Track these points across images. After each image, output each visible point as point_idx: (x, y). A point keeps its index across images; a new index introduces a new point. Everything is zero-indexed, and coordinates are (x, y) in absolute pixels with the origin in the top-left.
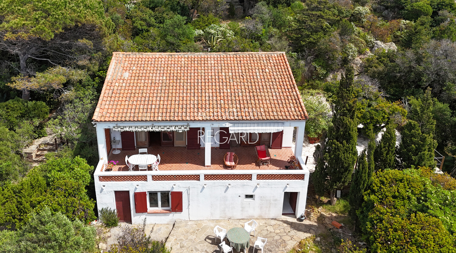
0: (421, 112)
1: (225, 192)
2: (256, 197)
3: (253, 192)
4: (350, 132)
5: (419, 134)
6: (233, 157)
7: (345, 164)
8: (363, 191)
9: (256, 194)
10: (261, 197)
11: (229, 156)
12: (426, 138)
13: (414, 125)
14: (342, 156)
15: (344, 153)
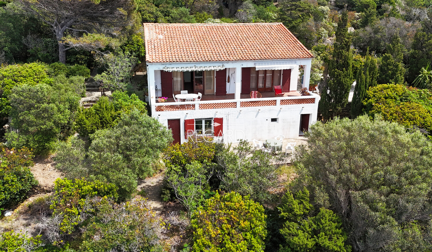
0: (393, 47)
1: (256, 117)
2: (279, 120)
3: (277, 116)
4: (348, 61)
5: (392, 63)
6: (257, 94)
7: (345, 86)
8: (362, 99)
9: (280, 117)
10: (283, 120)
11: (253, 93)
12: (398, 65)
13: (389, 56)
14: (343, 80)
15: (344, 78)
